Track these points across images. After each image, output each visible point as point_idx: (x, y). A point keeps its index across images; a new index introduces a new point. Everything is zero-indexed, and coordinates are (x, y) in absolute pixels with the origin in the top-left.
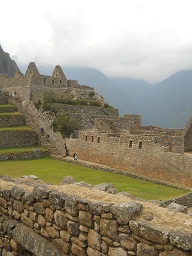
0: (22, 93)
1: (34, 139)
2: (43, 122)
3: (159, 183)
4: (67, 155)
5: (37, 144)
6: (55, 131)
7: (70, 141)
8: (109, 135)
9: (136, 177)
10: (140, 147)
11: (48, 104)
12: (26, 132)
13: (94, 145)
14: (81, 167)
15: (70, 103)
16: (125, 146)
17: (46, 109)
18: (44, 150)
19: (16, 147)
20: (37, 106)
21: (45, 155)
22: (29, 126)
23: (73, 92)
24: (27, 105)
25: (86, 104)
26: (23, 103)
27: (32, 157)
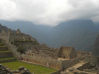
0: (6, 39)
1: (11, 55)
2: (14, 49)
3: (50, 68)
4: (22, 60)
5: (12, 56)
6: (18, 52)
7: (23, 55)
8: (36, 54)
9: (44, 66)
10: (45, 57)
11: (16, 43)
12: (9, 53)
13: (31, 56)
15: (23, 42)
16: (40, 57)
17: (15, 44)
18: (15, 58)
19: (5, 58)
20: (12, 43)
21: (15, 60)
22: (9, 50)
23: (24, 38)
24: (8, 43)
25: (28, 42)
26: (7, 42)
27: (11, 61)
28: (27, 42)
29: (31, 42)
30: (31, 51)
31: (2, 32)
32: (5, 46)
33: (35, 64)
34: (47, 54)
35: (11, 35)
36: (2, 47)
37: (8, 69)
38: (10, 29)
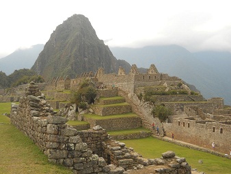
0: (127, 87)
1: (138, 123)
2: (145, 111)
4: (165, 135)
5: (141, 127)
6: (154, 117)
7: (166, 125)
8: (197, 122)
9: (219, 155)
10: (221, 132)
11: (148, 97)
12: (134, 118)
13: (186, 129)
14: (178, 146)
15: (164, 94)
16: (209, 131)
17: (147, 100)
18: (148, 132)
19: (128, 129)
20: (140, 97)
21: (149, 135)
22: (135, 113)
23: (165, 84)
24: (132, 97)
25: (176, 94)
26: (129, 95)
27: (140, 137)
28: (174, 93)
29: (184, 93)
30: (184, 116)
31: (119, 73)
32: (125, 104)
33: (197, 147)
34: (226, 123)
35: (137, 78)
36: (121, 107)
37: (135, 154)
38: (134, 66)
